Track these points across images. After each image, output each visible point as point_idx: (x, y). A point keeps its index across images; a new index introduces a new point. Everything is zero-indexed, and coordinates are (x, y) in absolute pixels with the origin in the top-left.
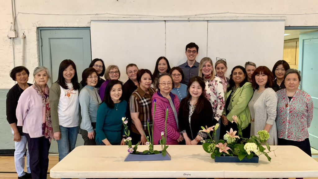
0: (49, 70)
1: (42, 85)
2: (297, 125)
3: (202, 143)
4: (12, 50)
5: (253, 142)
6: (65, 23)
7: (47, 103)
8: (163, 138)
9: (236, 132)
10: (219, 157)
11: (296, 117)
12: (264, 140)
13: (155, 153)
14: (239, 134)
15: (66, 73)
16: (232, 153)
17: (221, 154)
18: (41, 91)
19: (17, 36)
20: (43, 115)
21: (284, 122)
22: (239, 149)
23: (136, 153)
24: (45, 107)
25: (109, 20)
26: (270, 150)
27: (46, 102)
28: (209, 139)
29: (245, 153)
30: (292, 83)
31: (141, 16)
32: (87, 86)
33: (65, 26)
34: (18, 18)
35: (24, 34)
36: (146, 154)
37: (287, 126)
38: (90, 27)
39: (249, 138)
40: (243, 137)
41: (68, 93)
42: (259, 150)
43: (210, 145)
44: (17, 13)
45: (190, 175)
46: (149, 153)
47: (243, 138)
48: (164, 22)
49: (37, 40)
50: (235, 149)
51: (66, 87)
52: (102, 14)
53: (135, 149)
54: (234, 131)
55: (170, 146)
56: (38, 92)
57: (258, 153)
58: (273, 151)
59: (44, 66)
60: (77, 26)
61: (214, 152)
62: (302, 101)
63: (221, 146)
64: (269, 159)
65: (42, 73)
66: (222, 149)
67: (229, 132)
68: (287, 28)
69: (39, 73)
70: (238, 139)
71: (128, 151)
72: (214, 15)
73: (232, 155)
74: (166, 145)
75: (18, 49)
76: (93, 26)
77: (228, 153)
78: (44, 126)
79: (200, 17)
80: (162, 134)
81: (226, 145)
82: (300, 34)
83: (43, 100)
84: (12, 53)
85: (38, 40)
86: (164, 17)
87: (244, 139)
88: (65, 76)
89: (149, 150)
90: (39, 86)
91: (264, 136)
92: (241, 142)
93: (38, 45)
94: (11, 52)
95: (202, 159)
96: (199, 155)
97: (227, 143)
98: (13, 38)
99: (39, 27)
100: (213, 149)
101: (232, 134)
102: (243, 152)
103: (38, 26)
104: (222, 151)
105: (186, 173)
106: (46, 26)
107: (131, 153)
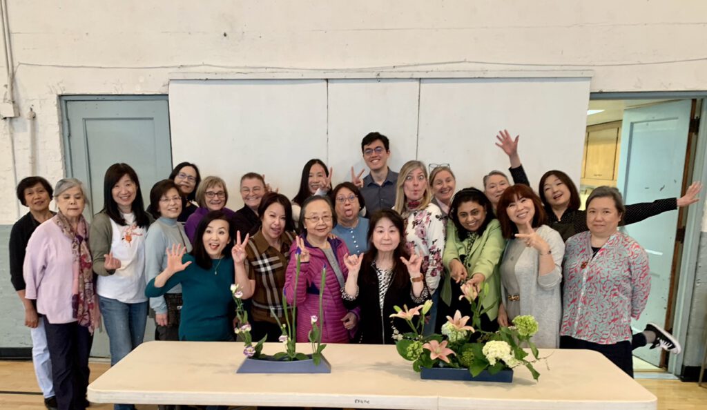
0: (85, 186)
1: (72, 217)
2: (601, 309)
3: (396, 340)
4: (9, 144)
5: (502, 340)
6: (114, 85)
7: (82, 254)
8: (315, 328)
9: (467, 318)
10: (429, 369)
11: (601, 291)
12: (525, 335)
13: (298, 358)
14: (474, 324)
15: (119, 192)
16: (458, 361)
17: (434, 362)
18: (69, 230)
19: (18, 114)
20: (73, 279)
21: (574, 301)
22: (472, 354)
23: (260, 357)
24: (77, 263)
25: (207, 79)
26: (539, 357)
27: (80, 251)
28: (411, 333)
29: (484, 361)
30: (599, 218)
31: (274, 70)
32: (161, 218)
33: (116, 93)
34: (18, 76)
35: (31, 109)
36: (281, 360)
37: (579, 309)
38: (168, 95)
39: (494, 332)
40: (483, 329)
41: (127, 233)
42: (513, 355)
43: (412, 345)
44: (16, 64)
45: (368, 402)
46: (287, 359)
47: (482, 332)
48: (325, 83)
49: (59, 123)
50: (465, 354)
51: (122, 222)
52: (191, 66)
53: (258, 348)
54: (463, 316)
55: (329, 346)
56: (63, 231)
57: (512, 362)
58: (545, 358)
59: (75, 177)
60: (141, 93)
61: (420, 359)
62: (619, 257)
63: (435, 347)
64: (536, 375)
65: (73, 192)
66: (436, 354)
67: (453, 318)
68: (595, 96)
69: (67, 192)
70: (471, 334)
71: (244, 353)
72: (434, 67)
73: (457, 365)
74: (321, 344)
75: (20, 142)
76: (174, 92)
77: (448, 361)
78: (75, 301)
79: (403, 72)
80: (314, 320)
81: (445, 346)
82: (626, 110)
83: (74, 247)
84: (10, 150)
85: (61, 123)
86: (326, 71)
87: (484, 334)
88: (117, 199)
89: (286, 352)
90: (67, 219)
91: (527, 327)
92: (478, 339)
93: (62, 134)
94: (8, 147)
95: (393, 372)
96: (388, 364)
97: (448, 340)
98: (11, 118)
99: (62, 96)
100: (418, 353)
101: (458, 323)
102: (482, 360)
103: (60, 93)
104: (436, 357)
105: (360, 399)
106: (77, 93)
107: (250, 357)
